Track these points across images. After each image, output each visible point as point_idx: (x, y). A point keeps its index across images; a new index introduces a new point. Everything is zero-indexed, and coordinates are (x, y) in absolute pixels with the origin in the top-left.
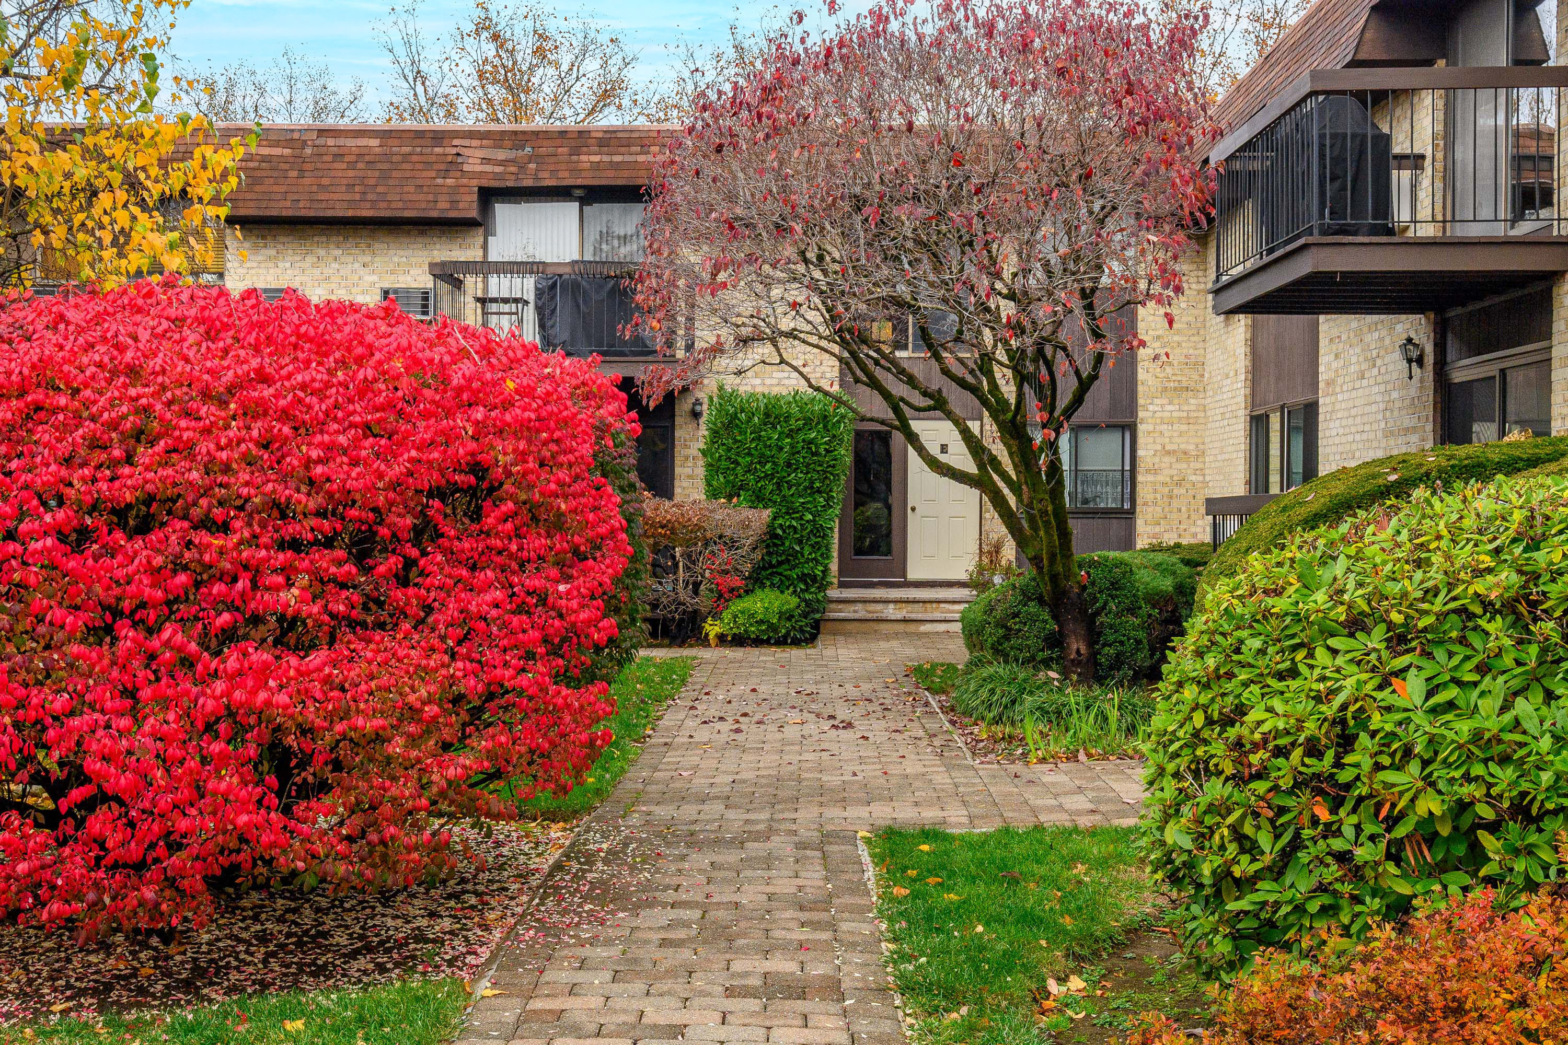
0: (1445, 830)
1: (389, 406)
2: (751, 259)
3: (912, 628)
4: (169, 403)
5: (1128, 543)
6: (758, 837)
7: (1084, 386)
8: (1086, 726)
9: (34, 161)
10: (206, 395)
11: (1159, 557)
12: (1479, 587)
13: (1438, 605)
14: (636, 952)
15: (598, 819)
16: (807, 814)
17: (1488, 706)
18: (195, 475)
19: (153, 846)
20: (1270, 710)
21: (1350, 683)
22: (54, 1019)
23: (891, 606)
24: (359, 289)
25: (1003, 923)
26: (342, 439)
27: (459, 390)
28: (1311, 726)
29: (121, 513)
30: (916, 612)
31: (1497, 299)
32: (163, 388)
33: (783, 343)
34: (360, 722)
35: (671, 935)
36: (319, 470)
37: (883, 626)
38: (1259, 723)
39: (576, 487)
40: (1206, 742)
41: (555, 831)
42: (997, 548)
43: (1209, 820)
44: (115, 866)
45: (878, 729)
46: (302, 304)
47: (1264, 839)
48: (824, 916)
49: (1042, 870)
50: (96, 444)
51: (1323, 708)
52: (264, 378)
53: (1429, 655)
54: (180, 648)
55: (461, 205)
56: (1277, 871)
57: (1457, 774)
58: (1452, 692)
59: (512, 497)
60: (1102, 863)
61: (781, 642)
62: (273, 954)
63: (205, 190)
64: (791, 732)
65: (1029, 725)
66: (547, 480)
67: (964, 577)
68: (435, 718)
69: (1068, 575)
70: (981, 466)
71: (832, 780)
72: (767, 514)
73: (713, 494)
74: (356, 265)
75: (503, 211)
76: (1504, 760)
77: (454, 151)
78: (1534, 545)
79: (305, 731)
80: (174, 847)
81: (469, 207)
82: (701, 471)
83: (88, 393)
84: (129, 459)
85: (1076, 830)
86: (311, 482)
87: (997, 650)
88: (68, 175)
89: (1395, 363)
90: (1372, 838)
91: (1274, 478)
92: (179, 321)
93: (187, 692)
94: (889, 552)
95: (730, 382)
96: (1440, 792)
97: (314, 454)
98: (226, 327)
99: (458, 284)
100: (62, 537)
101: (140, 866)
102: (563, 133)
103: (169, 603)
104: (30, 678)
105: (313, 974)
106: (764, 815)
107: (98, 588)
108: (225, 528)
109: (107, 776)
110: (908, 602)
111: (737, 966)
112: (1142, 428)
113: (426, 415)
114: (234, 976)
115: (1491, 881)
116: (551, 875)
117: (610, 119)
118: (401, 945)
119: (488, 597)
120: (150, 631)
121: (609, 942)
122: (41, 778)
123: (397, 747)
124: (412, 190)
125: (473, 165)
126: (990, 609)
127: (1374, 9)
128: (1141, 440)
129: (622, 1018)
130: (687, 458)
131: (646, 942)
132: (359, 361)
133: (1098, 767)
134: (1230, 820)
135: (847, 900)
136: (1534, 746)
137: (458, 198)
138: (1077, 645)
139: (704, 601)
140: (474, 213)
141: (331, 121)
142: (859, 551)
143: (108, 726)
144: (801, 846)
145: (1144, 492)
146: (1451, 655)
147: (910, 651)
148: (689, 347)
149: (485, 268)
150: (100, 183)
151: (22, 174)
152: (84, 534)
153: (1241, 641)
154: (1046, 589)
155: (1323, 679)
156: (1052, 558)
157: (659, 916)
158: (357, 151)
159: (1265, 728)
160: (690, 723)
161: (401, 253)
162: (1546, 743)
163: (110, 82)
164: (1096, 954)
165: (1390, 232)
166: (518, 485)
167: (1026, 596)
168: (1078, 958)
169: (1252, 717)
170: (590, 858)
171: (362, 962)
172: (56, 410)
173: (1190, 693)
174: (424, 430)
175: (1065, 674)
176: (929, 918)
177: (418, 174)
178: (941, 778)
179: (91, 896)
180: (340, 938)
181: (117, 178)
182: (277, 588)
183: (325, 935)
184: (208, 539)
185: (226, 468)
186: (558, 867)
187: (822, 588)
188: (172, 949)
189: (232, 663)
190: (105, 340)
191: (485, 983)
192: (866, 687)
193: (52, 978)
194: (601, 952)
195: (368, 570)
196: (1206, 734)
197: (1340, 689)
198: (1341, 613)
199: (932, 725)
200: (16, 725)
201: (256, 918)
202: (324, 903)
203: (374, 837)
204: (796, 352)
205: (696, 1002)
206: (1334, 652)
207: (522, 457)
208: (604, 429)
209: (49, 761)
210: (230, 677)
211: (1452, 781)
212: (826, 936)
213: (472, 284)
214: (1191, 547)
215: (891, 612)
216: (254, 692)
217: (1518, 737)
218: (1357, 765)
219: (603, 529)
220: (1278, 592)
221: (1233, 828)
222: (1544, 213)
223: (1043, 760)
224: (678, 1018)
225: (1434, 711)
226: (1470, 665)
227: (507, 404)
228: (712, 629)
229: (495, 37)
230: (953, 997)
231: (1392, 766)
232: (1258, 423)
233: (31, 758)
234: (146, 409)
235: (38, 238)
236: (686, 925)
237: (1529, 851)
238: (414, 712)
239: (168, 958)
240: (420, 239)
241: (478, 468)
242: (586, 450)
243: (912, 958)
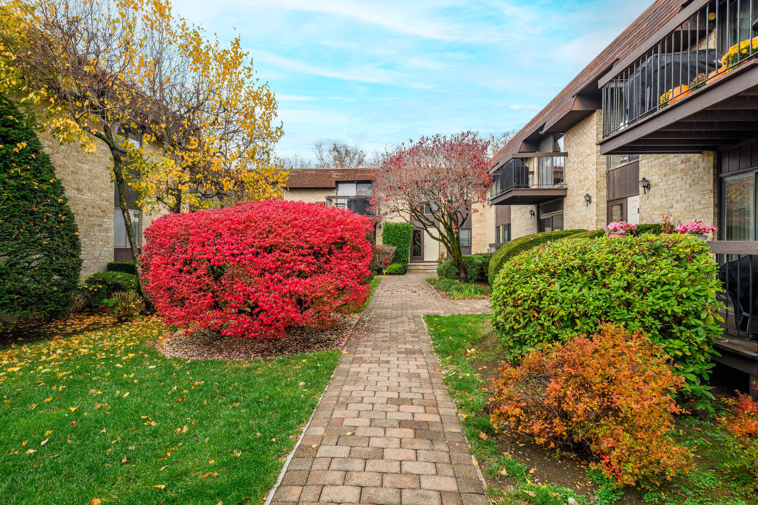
0: (565, 319)
1: (323, 225)
2: (395, 194)
3: (426, 271)
4: (276, 225)
5: (470, 253)
6: (399, 317)
7: (464, 220)
8: (467, 292)
9: (246, 175)
10: (284, 223)
11: (478, 256)
12: (571, 263)
13: (561, 267)
14: (376, 343)
15: (365, 313)
16: (409, 312)
17: (575, 291)
18: (281, 240)
19: (273, 321)
20: (522, 291)
21: (541, 285)
22: (252, 358)
23: (421, 266)
25: (456, 336)
26: (313, 232)
27: (338, 222)
28: (533, 295)
29: (266, 249)
30: (426, 268)
31: (551, 201)
32: (275, 222)
33: (400, 212)
34: (318, 294)
35: (384, 339)
36: (308, 239)
37: (420, 271)
38: (519, 295)
39: (363, 242)
40: (506, 298)
41: (356, 315)
42: (443, 254)
43: (508, 316)
44: (265, 325)
45: (421, 293)
46: (303, 204)
47: (521, 320)
48: (416, 335)
49: (462, 324)
50: (260, 234)
51: (535, 291)
52: (296, 219)
53: (560, 279)
54: (279, 278)
56: (524, 327)
57: (569, 306)
58: (566, 287)
59: (349, 244)
60: (475, 322)
61: (398, 274)
62: (298, 344)
63: (281, 180)
64: (403, 293)
65: (454, 291)
66: (357, 240)
67: (436, 260)
68: (333, 293)
69: (461, 260)
70: (442, 237)
71: (413, 304)
72: (396, 247)
73: (384, 243)
74: (310, 197)
75: (340, 186)
76: (580, 303)
77: (330, 174)
78: (584, 254)
79: (305, 296)
80: (278, 321)
81: (333, 185)
82: (382, 239)
83: (258, 223)
84: (267, 237)
85: (468, 315)
86: (307, 242)
87: (446, 276)
88: (253, 178)
89: (528, 215)
90: (549, 320)
91: (501, 240)
92: (278, 207)
93: (280, 288)
94: (420, 255)
95: (388, 220)
96: (565, 310)
97: (307, 236)
98: (288, 208)
99: (331, 201)
100: (253, 254)
101: (270, 325)
102: (353, 170)
103: (276, 268)
104: (246, 285)
105: (307, 348)
106: (400, 312)
107: (261, 265)
108: (288, 252)
109: (263, 306)
110: (424, 266)
111: (399, 346)
112: (472, 229)
113: (331, 227)
114: (290, 348)
115: (577, 331)
116: (356, 325)
117: (361, 167)
118: (325, 341)
119: (345, 266)
120: (272, 274)
121: (370, 341)
122: (249, 306)
123: (325, 299)
124: (322, 182)
125: (334, 176)
126: (444, 267)
127: (523, 141)
128: (473, 232)
129: (376, 359)
130: (379, 236)
131: (379, 341)
132: (316, 215)
133: (470, 301)
134: (513, 315)
135: (421, 331)
136: (588, 299)
137: (331, 183)
138: (463, 275)
139: (382, 266)
140: (334, 186)
141: (304, 168)
142: (414, 255)
143: (263, 295)
144: (409, 319)
145: (473, 243)
146: (565, 279)
147: (425, 276)
148: (379, 214)
149: (337, 197)
150: (259, 179)
151: (243, 177)
152: (258, 253)
153: (514, 276)
154: (456, 263)
155: (534, 284)
156: (458, 256)
157: (380, 335)
158: (310, 174)
159: (522, 295)
160: (382, 292)
161: (320, 194)
162: (591, 299)
163: (261, 158)
164: (476, 343)
165: (529, 187)
166: (350, 242)
167: (452, 265)
168: (472, 344)
169: (518, 293)
170: (364, 322)
171: (317, 345)
172: (252, 226)
173: (502, 287)
174: (330, 230)
175: (460, 281)
176: (439, 336)
177: (323, 178)
178: (437, 304)
179: (260, 332)
180: (312, 340)
181: (263, 178)
182: (299, 265)
183: (309, 339)
184: (284, 254)
185: (288, 239)
186: (357, 324)
187: (407, 263)
188: (277, 342)
189: (290, 281)
190: (262, 211)
191: (344, 350)
192: (418, 284)
193: (251, 349)
194: (369, 343)
195: (318, 261)
196: (506, 296)
197: (539, 286)
198: (538, 269)
199: (433, 292)
200: (244, 295)
201: (294, 335)
202: (308, 332)
203: (321, 319)
204: (403, 214)
205: (391, 355)
206: (536, 278)
207: (351, 236)
208: (367, 230)
209: (251, 302)
210: (290, 284)
211: (568, 308)
212: (417, 339)
213: (334, 201)
214: (484, 254)
215: (421, 268)
216: (295, 287)
217: (584, 298)
218: (544, 304)
219: (368, 251)
220: (521, 265)
221: (514, 317)
222: (562, 183)
223: (458, 299)
224: (388, 359)
225: (563, 291)
226: (569, 281)
227: (348, 224)
228: (384, 271)
229: (337, 151)
230: (448, 354)
231: (553, 304)
232: (498, 228)
233: (247, 302)
234: (271, 226)
235: (247, 190)
236: (387, 337)
237: (587, 324)
238: (329, 292)
239: (276, 344)
240: (323, 192)
241: (342, 238)
242: (364, 234)
243: (437, 345)
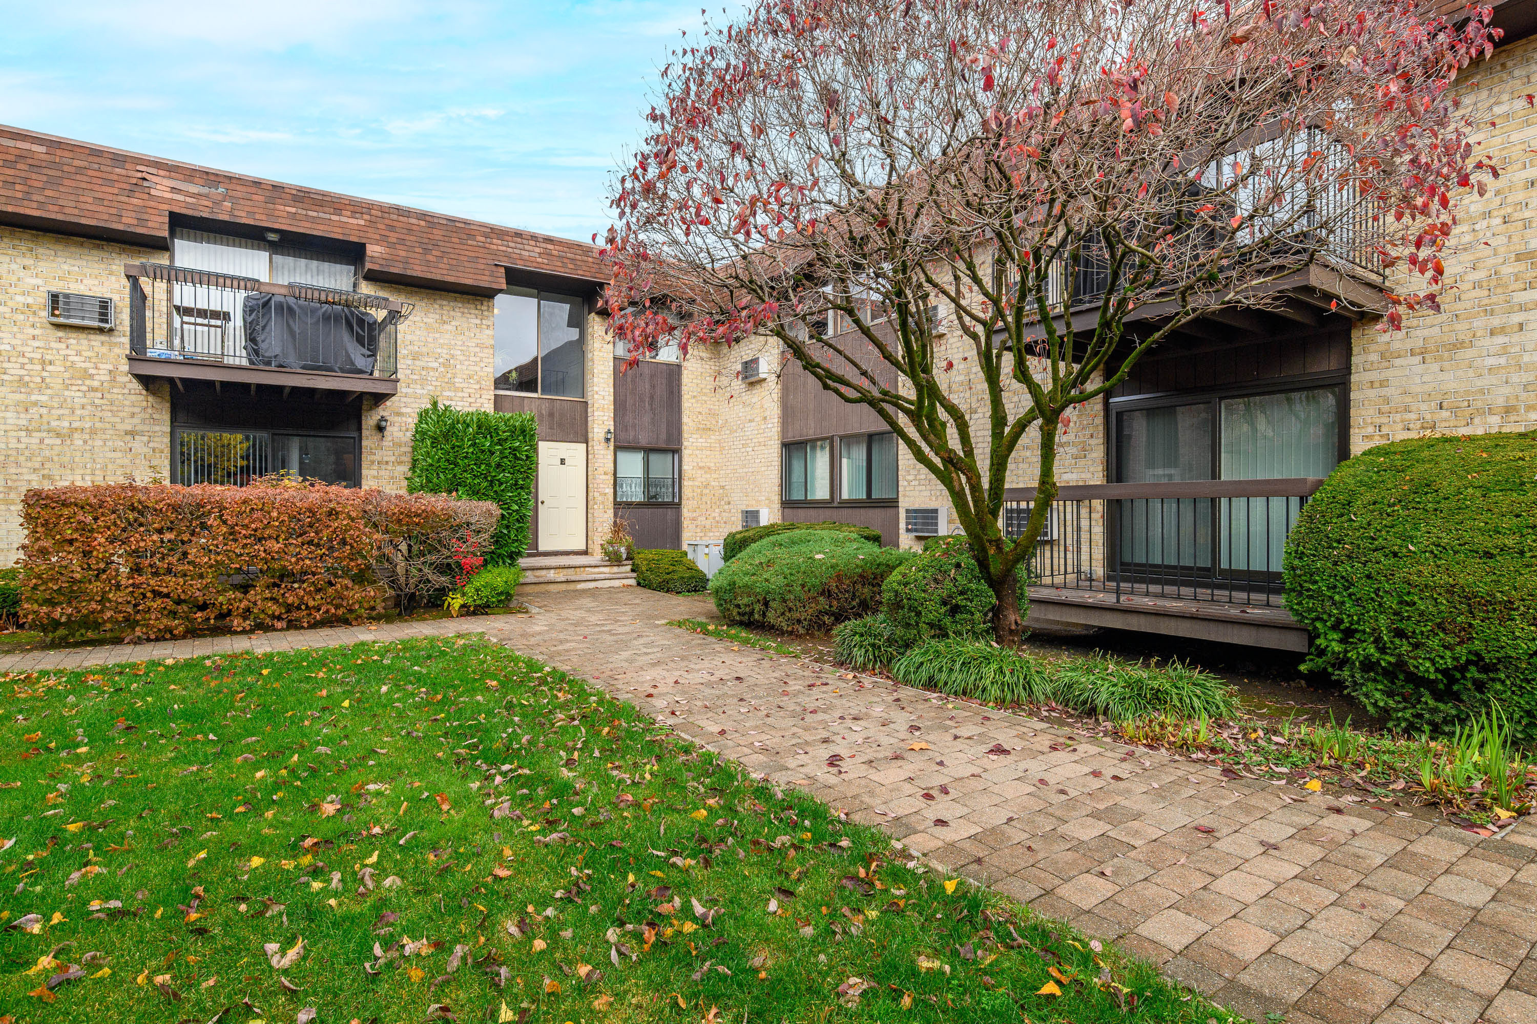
3: (571, 587)
23: (552, 571)
24: (18, 290)
30: (571, 575)
55: (150, 224)
73: (416, 489)
74: (14, 266)
77: (139, 175)
81: (159, 227)
102: (256, 183)
110: (564, 568)
112: (686, 453)
124: (90, 200)
125: (161, 191)
128: (684, 459)
130: (373, 462)
137: (146, 217)
140: (164, 235)
145: (687, 492)
158: (17, 152)
161: (72, 262)
177: (96, 188)
215: (551, 575)
240: (95, 252)
